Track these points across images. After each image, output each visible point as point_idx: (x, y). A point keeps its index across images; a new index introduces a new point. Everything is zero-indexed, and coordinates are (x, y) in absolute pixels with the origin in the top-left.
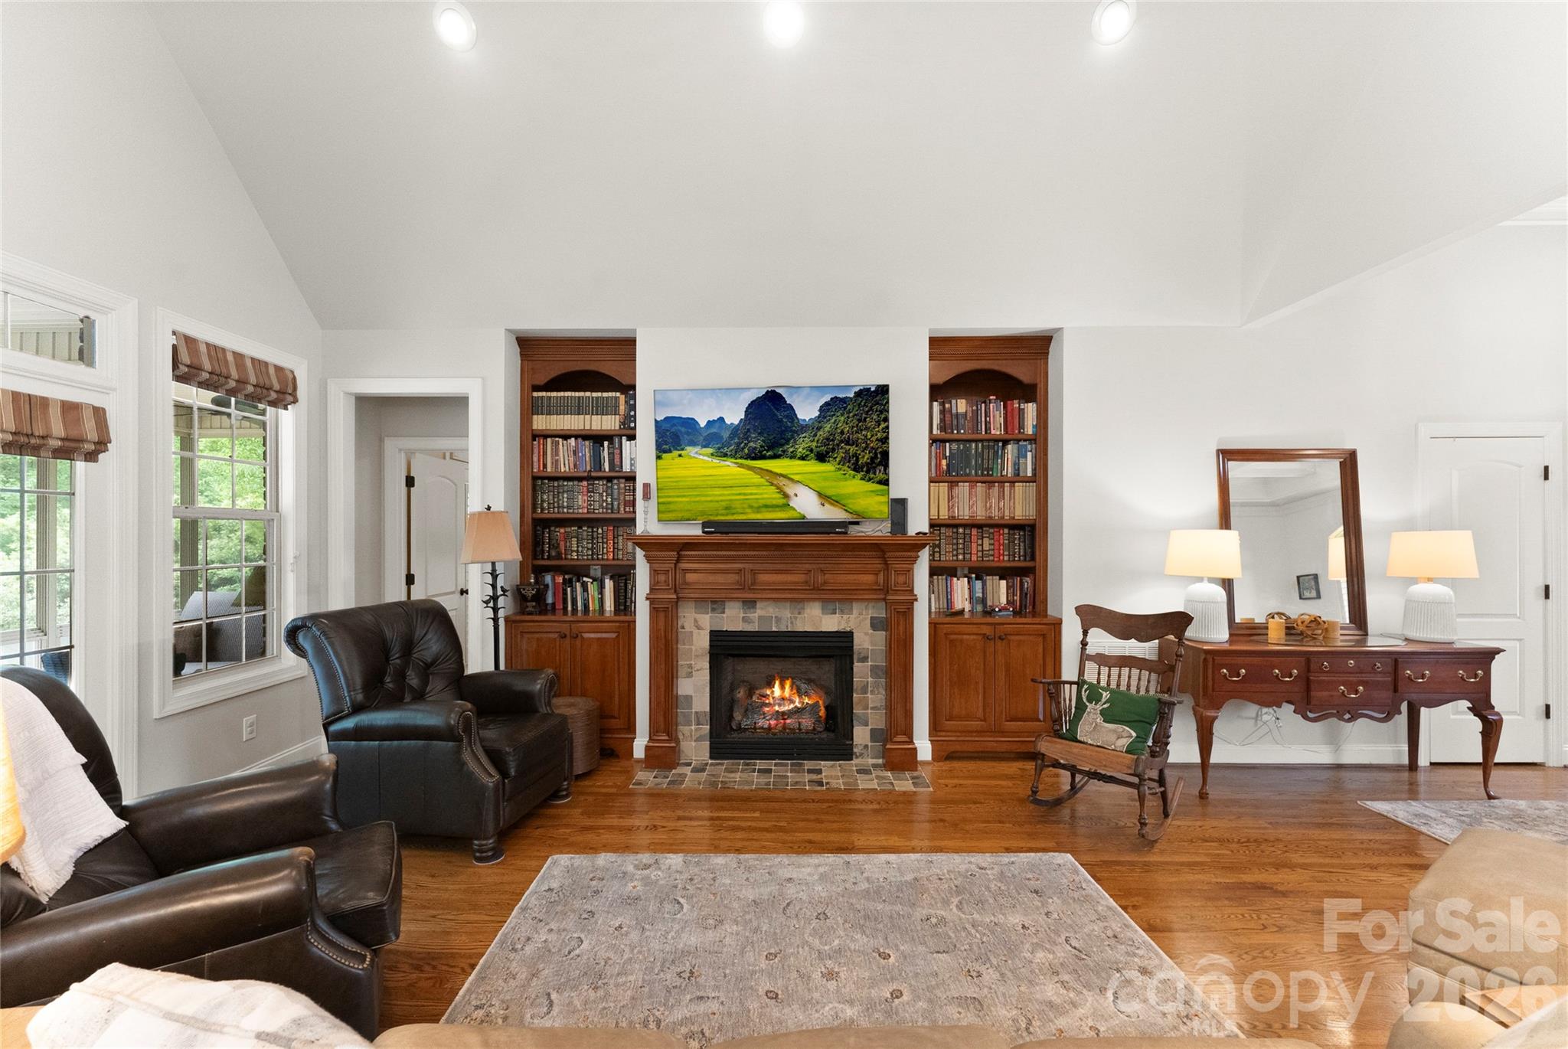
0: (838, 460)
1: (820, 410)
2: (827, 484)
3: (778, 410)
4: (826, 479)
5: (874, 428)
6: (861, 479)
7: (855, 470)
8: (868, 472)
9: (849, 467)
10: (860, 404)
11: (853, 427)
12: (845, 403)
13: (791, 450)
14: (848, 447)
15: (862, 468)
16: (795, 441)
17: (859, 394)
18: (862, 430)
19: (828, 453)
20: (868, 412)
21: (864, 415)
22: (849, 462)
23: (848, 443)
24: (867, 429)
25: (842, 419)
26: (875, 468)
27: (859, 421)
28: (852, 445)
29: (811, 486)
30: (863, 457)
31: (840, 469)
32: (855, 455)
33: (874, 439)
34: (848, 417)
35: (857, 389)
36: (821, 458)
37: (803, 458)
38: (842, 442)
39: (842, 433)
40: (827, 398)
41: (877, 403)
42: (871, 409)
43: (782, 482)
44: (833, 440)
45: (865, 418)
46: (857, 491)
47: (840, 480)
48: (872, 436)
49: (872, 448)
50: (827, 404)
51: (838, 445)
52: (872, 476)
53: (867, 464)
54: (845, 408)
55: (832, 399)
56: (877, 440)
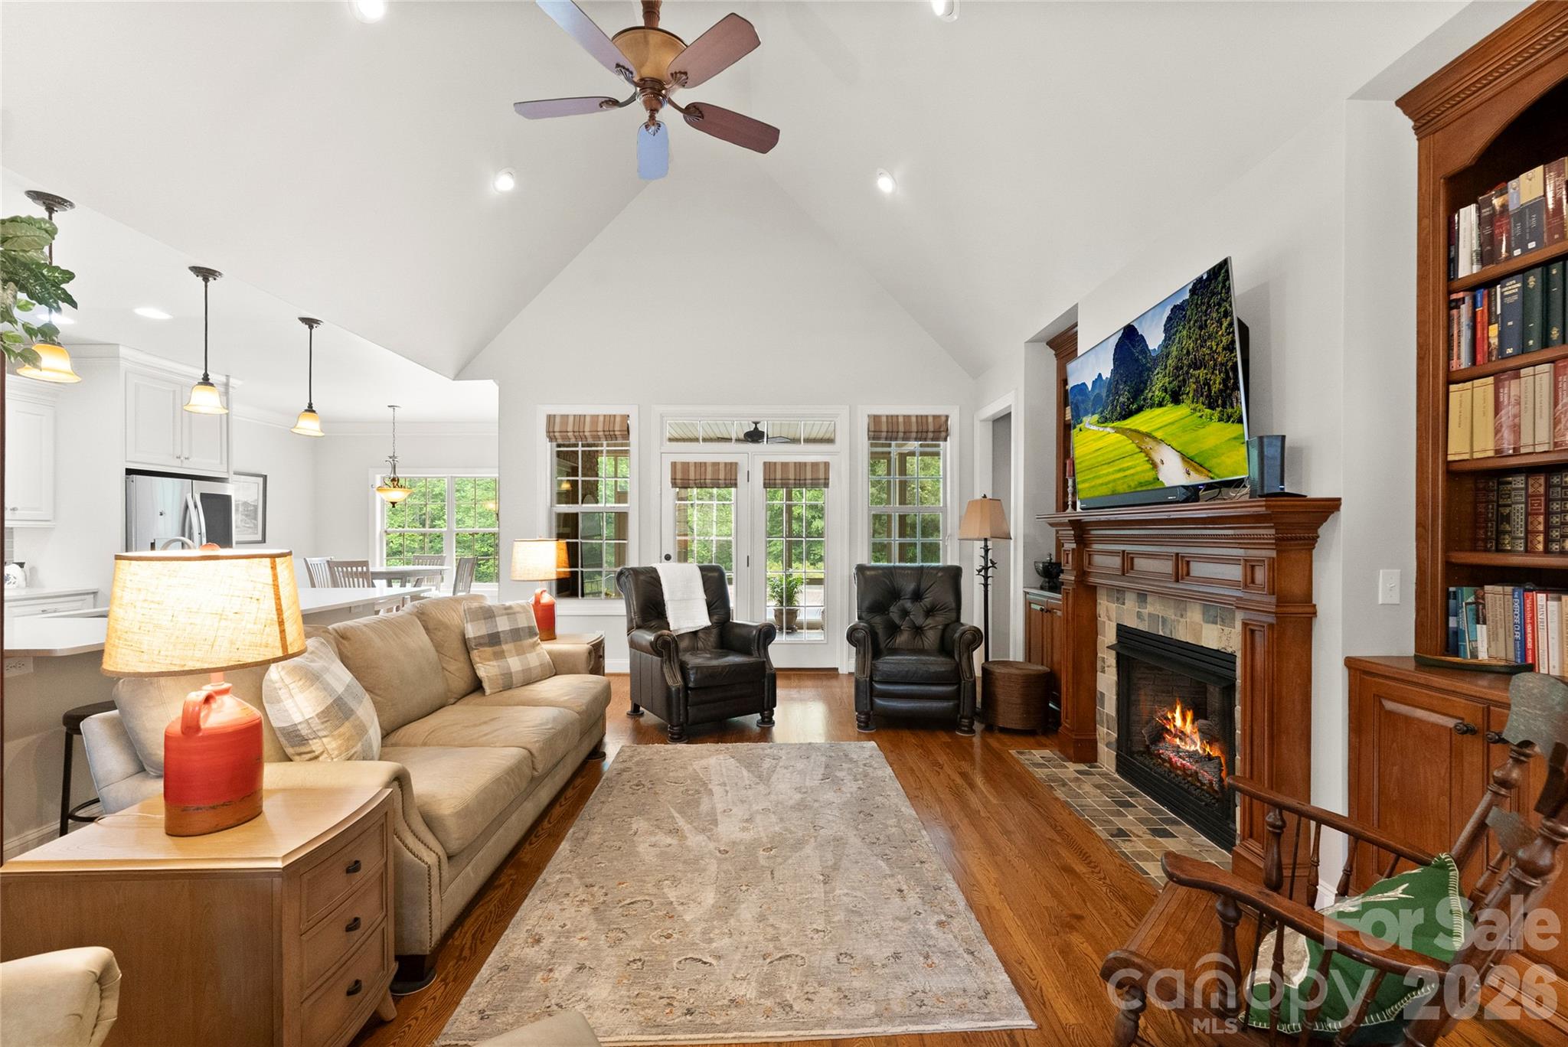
0: (1191, 395)
1: (1166, 331)
2: (1187, 437)
3: (1134, 346)
4: (1184, 430)
5: (1217, 333)
6: (1220, 420)
7: (1211, 407)
8: (1224, 406)
9: (1203, 404)
10: (1197, 304)
11: (1197, 340)
12: (1183, 310)
13: (1150, 395)
14: (1197, 372)
15: (1217, 402)
16: (1151, 381)
17: (1193, 292)
18: (1205, 341)
19: (1180, 387)
20: (1206, 310)
21: (1204, 318)
22: (1202, 396)
23: (1197, 368)
24: (1210, 337)
25: (1185, 332)
26: (1230, 395)
27: (1201, 328)
28: (1199, 368)
29: (1174, 444)
30: (1215, 383)
31: (1195, 410)
32: (1207, 383)
33: (1220, 349)
34: (1190, 328)
35: (1190, 287)
36: (1176, 399)
37: (1161, 405)
38: (1190, 366)
39: (1188, 353)
40: (1167, 312)
41: (1213, 294)
42: (1209, 306)
43: (1149, 444)
44: (1182, 368)
45: (1206, 321)
46: (1218, 442)
47: (1198, 427)
48: (1217, 345)
49: (1222, 364)
50: (1169, 319)
51: (1187, 373)
52: (1230, 410)
53: (1220, 391)
54: (1184, 316)
55: (1172, 310)
56: (1224, 349)
